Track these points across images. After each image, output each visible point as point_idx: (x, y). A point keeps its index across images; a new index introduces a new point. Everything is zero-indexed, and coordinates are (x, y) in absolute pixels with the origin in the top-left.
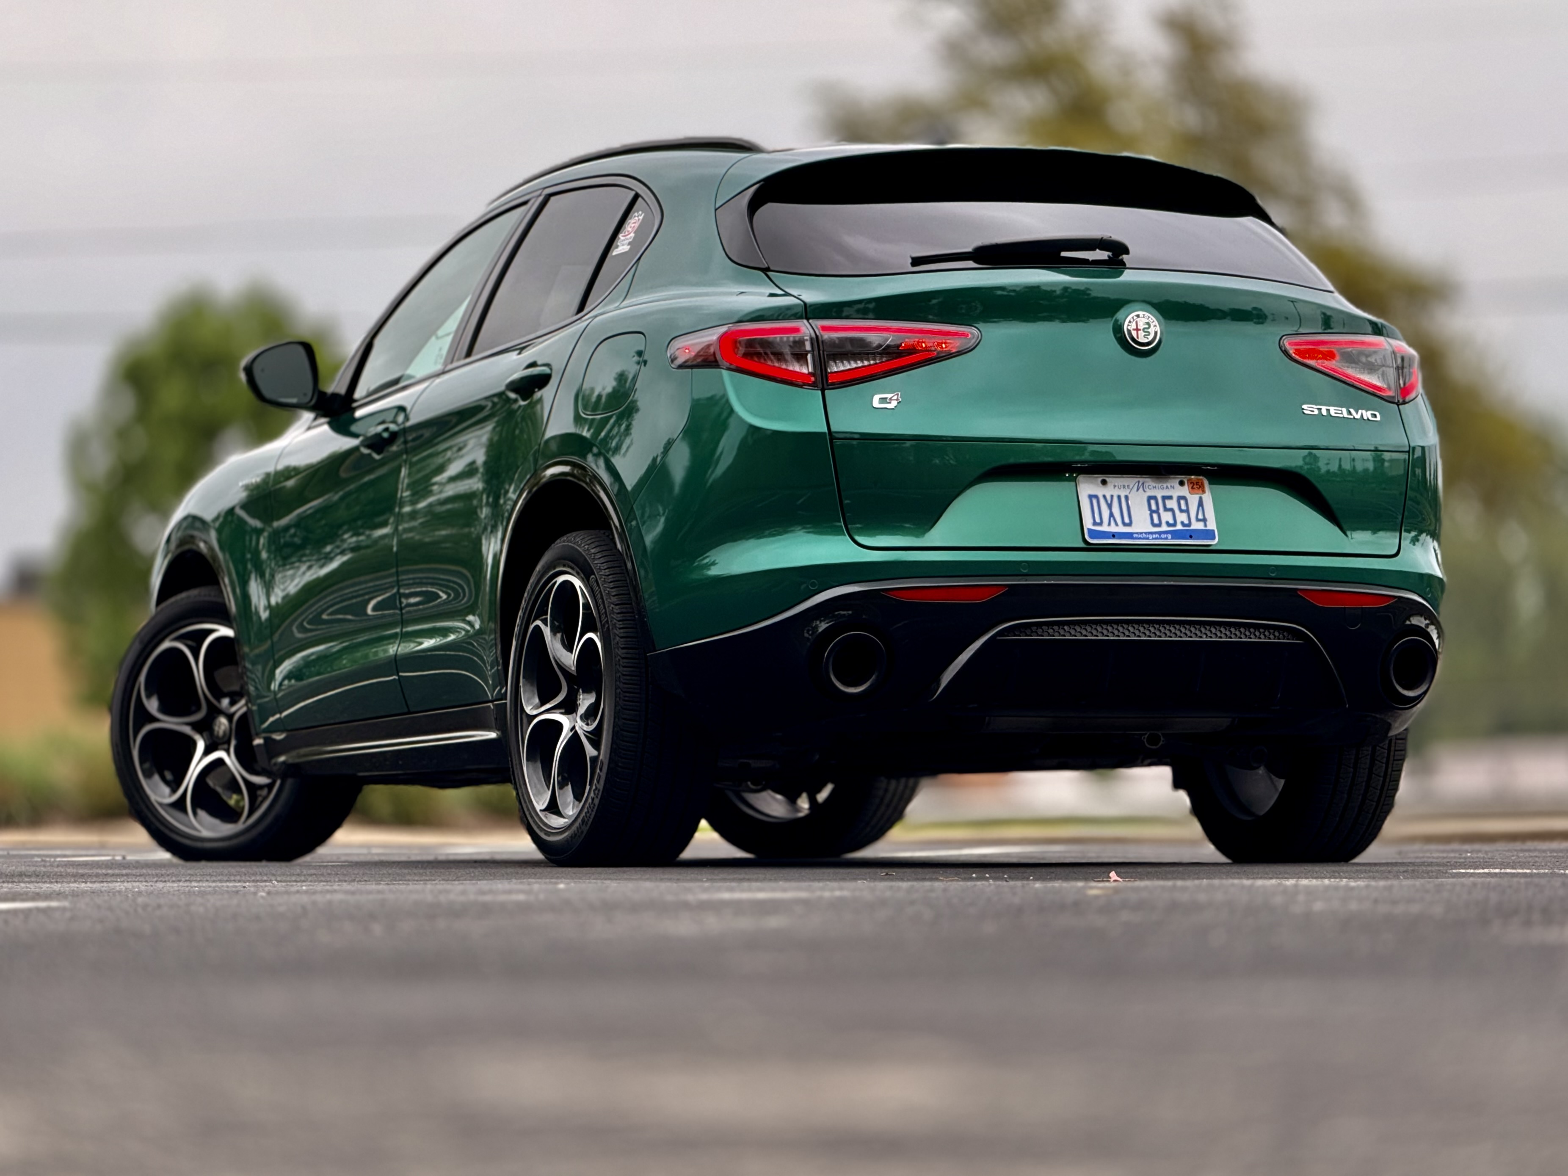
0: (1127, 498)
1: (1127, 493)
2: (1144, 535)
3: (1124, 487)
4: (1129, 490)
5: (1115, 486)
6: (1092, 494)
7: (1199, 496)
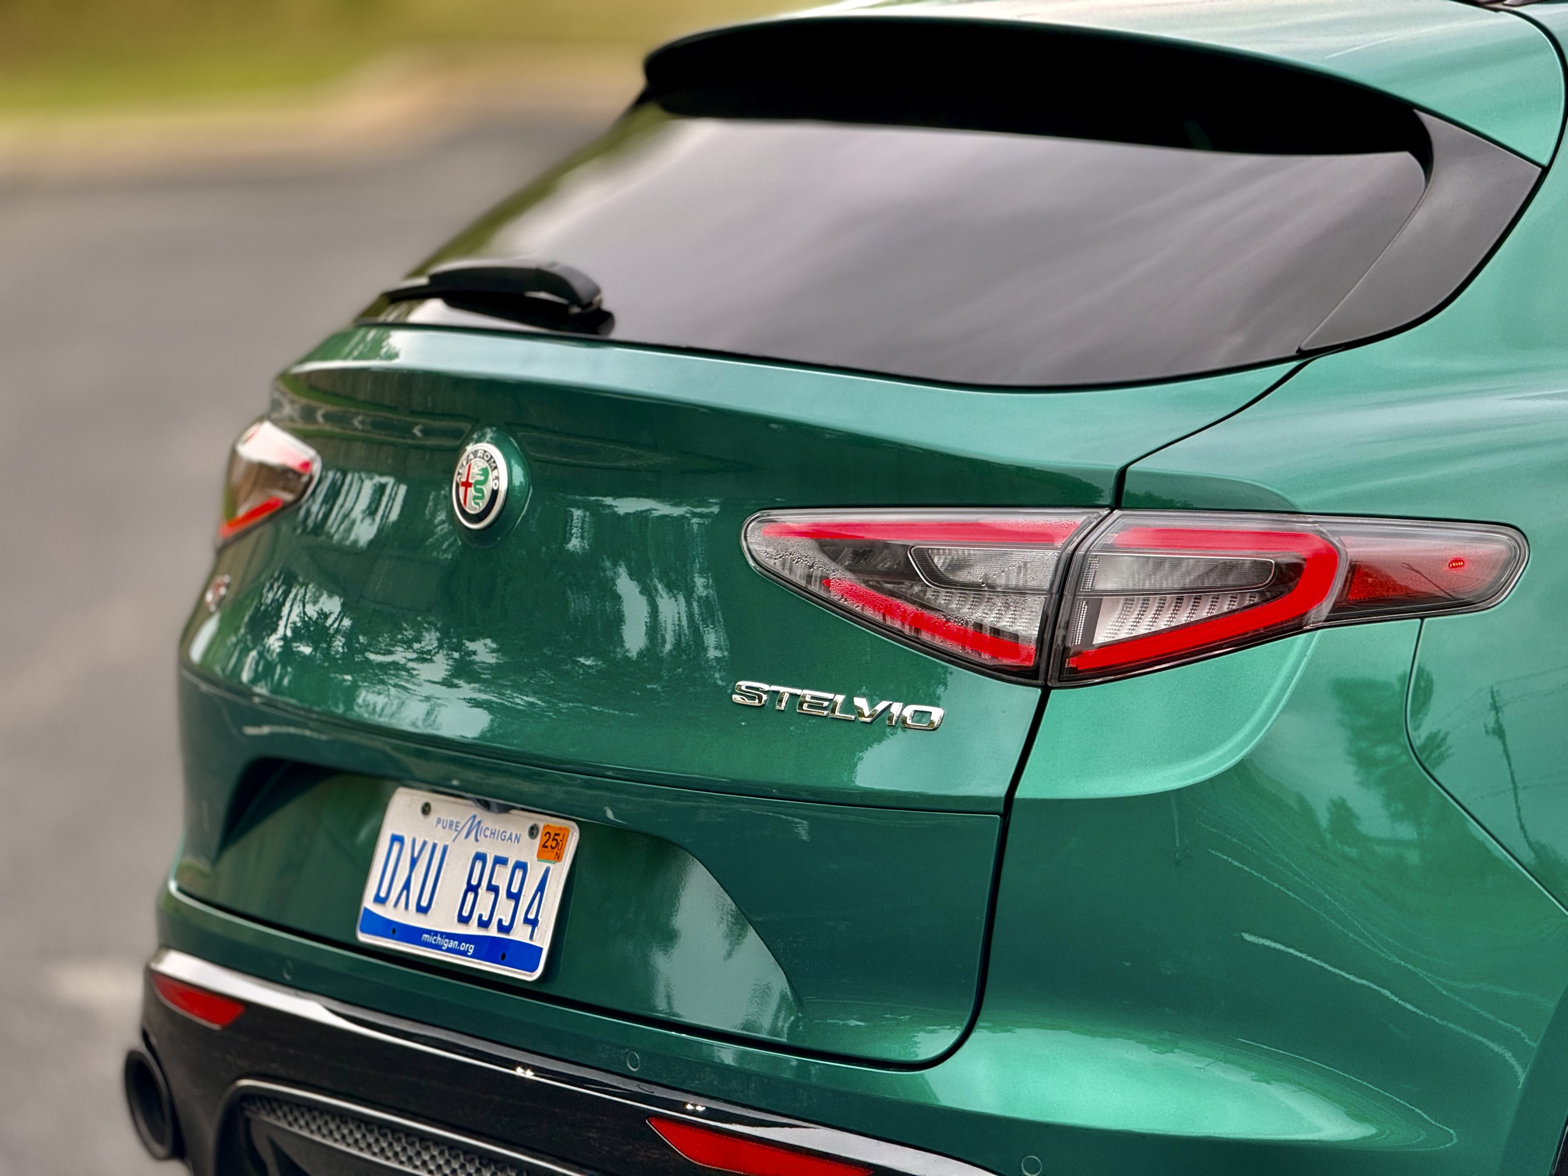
0: (446, 849)
1: (449, 842)
2: (439, 938)
3: (451, 824)
4: (456, 833)
5: (440, 821)
6: (398, 833)
7: (548, 865)
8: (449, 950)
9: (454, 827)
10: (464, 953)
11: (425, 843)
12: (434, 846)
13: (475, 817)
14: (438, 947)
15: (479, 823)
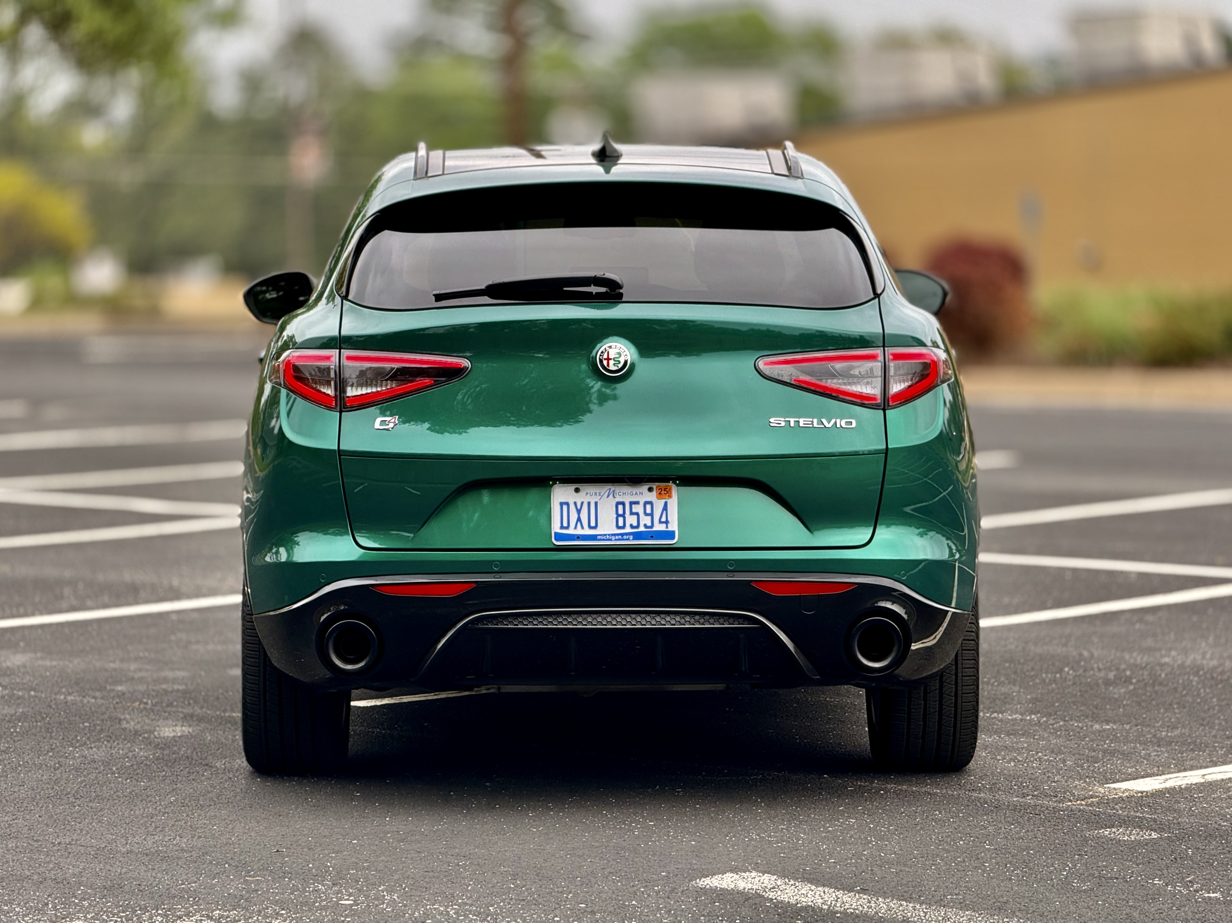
0: (596, 503)
1: (596, 500)
2: (608, 536)
3: (596, 494)
4: (600, 496)
5: (587, 494)
6: (564, 501)
7: (665, 500)
8: (616, 540)
9: (598, 494)
10: (628, 539)
11: (582, 503)
12: (589, 503)
13: (610, 489)
14: (611, 540)
15: (614, 491)
